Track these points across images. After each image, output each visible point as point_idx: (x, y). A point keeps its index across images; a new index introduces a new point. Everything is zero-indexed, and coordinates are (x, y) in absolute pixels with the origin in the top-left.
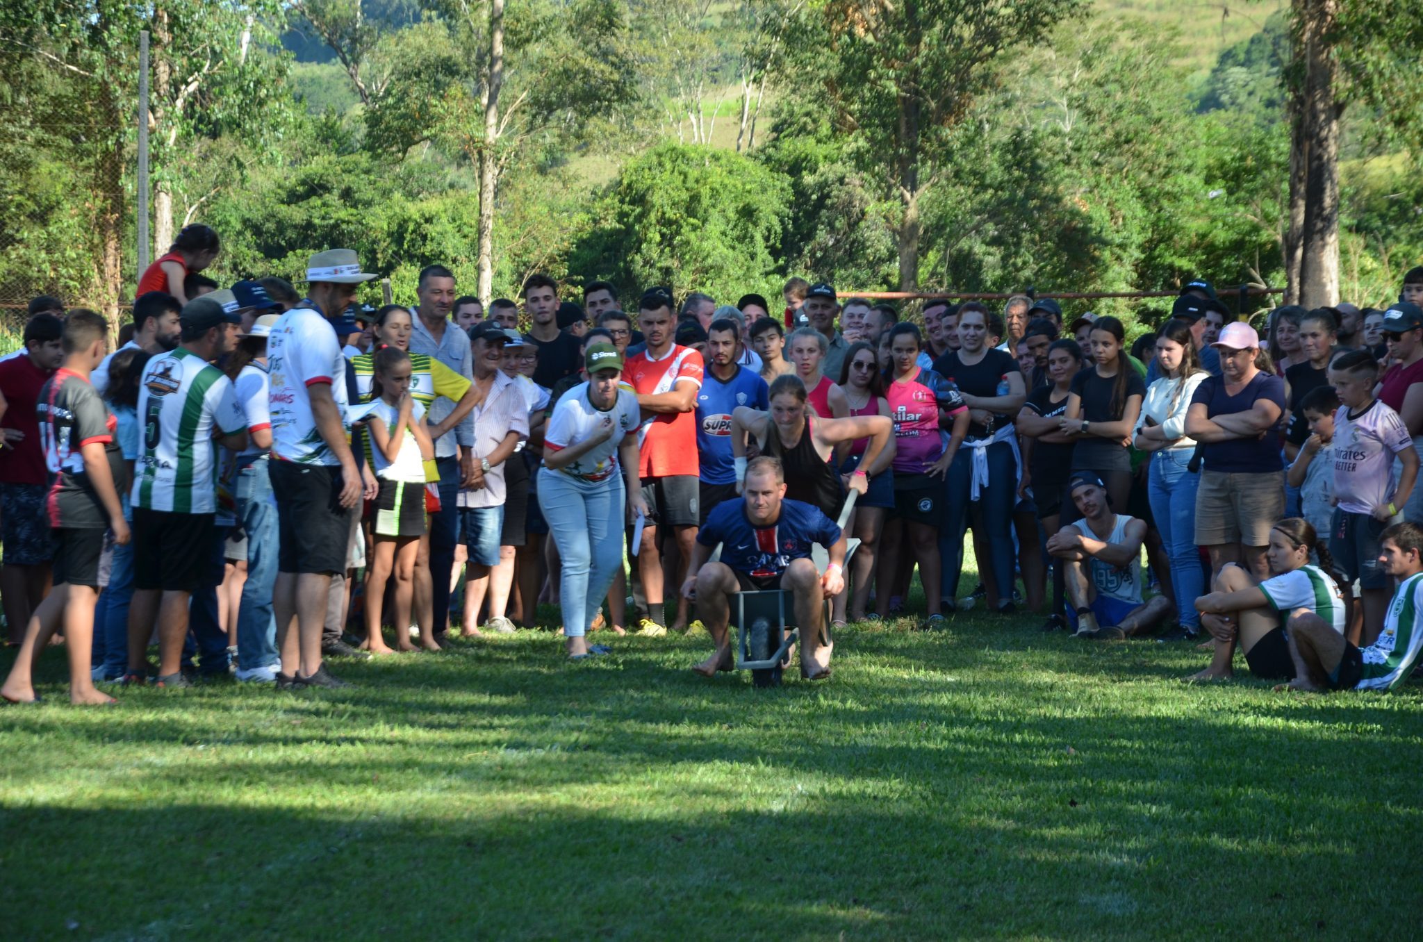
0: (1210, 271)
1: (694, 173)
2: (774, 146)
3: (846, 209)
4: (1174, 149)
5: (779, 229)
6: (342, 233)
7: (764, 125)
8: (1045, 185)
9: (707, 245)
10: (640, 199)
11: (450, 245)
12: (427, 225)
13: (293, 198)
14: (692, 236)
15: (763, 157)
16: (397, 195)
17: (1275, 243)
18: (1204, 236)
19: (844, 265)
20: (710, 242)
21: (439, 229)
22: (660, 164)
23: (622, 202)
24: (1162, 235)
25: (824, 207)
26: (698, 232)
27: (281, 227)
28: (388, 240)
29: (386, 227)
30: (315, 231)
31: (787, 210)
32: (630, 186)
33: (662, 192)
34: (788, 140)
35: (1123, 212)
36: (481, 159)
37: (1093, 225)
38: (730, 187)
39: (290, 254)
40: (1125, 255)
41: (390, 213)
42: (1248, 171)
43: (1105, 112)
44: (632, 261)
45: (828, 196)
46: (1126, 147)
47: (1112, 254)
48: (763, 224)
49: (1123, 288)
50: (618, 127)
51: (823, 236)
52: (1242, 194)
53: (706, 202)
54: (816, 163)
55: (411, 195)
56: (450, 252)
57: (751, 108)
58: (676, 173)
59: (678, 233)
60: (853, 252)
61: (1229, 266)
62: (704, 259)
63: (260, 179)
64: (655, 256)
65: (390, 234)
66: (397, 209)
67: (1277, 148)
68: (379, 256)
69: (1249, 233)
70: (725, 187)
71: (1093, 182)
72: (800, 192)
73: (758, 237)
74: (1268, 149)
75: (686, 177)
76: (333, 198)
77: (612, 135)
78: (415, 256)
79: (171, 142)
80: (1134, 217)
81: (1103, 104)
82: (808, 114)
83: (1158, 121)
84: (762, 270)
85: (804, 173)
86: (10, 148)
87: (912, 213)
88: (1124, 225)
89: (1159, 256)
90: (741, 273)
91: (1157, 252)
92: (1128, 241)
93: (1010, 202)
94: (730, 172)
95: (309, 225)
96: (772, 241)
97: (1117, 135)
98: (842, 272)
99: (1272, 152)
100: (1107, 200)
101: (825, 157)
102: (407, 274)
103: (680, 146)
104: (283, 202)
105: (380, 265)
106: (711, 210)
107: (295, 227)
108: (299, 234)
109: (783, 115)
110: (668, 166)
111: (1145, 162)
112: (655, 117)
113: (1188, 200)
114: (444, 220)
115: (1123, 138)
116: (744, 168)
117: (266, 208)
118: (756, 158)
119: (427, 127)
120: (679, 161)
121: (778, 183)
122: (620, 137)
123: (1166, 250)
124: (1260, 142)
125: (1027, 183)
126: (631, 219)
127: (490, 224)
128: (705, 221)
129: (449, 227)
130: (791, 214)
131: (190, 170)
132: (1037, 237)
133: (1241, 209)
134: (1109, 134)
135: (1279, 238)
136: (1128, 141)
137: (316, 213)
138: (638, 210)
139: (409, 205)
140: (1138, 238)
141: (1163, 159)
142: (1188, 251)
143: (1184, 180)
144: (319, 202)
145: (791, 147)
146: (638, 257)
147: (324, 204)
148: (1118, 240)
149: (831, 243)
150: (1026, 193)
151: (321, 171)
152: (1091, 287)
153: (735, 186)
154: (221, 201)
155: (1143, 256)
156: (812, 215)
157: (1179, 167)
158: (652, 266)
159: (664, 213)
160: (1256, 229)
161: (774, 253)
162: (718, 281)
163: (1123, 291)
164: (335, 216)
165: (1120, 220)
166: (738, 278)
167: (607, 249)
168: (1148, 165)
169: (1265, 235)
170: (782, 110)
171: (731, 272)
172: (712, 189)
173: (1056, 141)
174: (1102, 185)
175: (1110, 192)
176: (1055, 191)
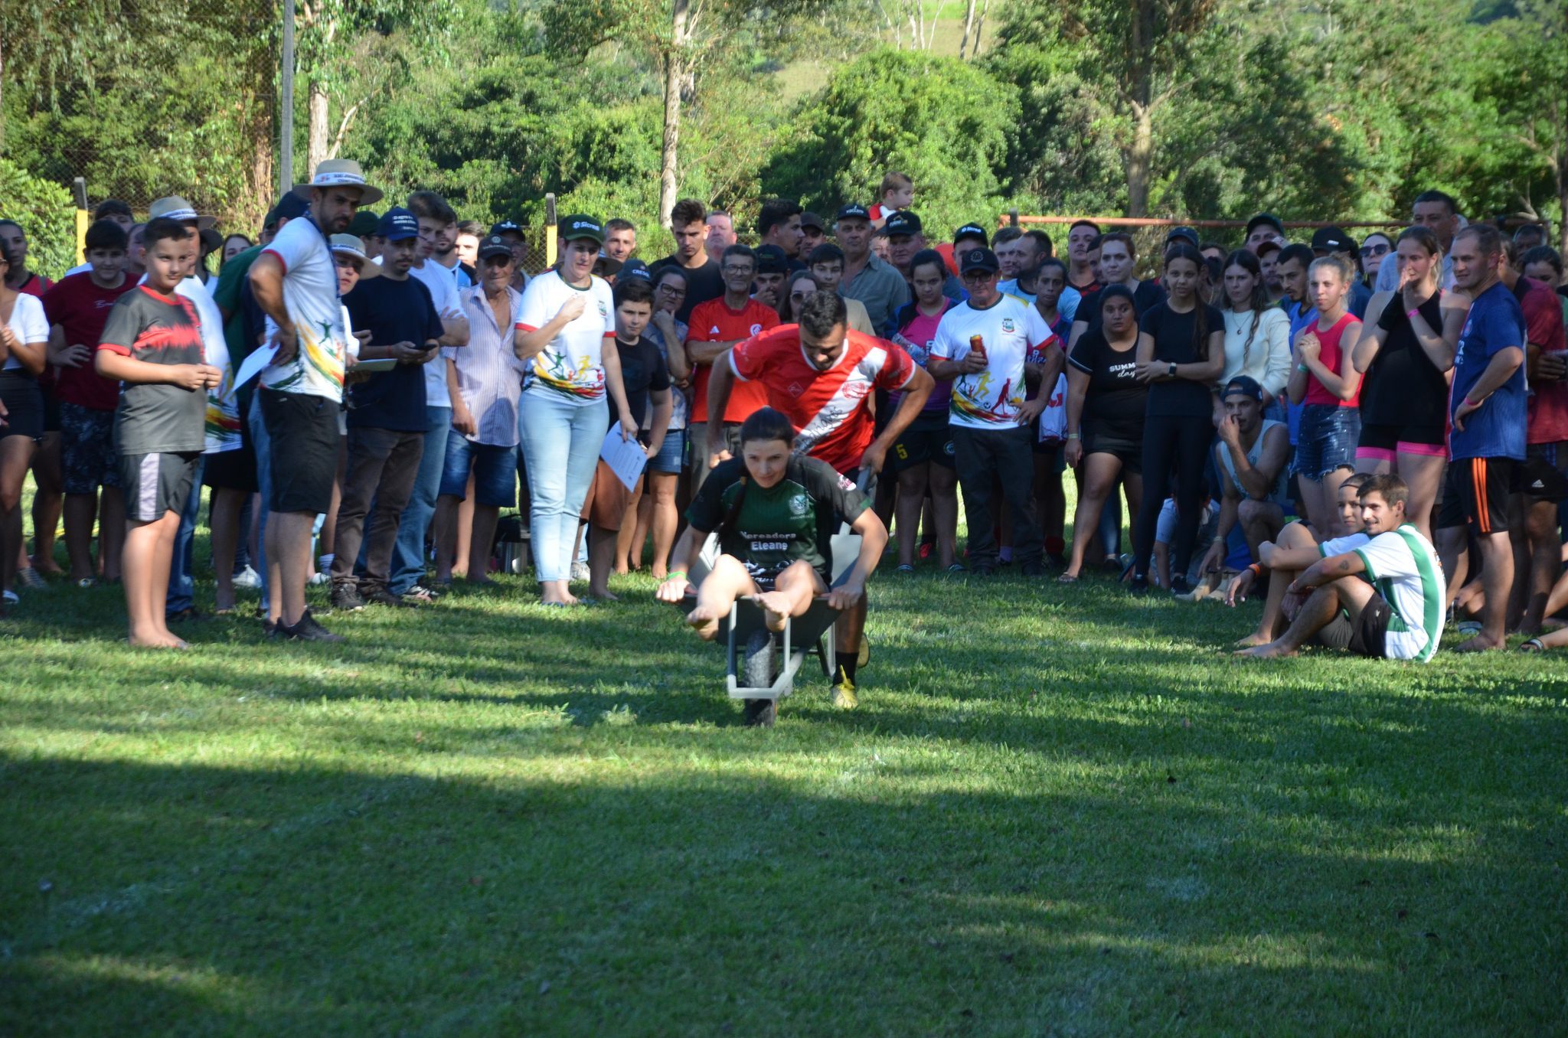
0: (1476, 199)
1: (911, 82)
2: (1002, 53)
3: (1080, 124)
4: (1441, 62)
5: (1004, 146)
6: (524, 143)
7: (992, 29)
8: (1293, 100)
9: (923, 163)
10: (851, 111)
11: (640, 158)
12: (616, 136)
13: (471, 103)
14: (908, 153)
15: (989, 66)
16: (583, 102)
17: (1549, 168)
18: (1470, 160)
19: (1075, 187)
20: (928, 159)
21: (628, 139)
22: (874, 71)
23: (831, 112)
24: (1425, 157)
25: (1055, 122)
26: (915, 148)
27: (457, 134)
28: (573, 151)
29: (570, 137)
30: (494, 139)
31: (1014, 125)
32: (840, 95)
33: (874, 103)
34: (1017, 47)
35: (1380, 131)
36: (668, 63)
37: (1347, 146)
38: (951, 98)
39: (466, 164)
40: (1381, 180)
41: (576, 121)
42: (1522, 87)
43: (1364, 20)
44: (840, 179)
45: (1059, 110)
46: (1386, 59)
47: (1367, 178)
48: (987, 141)
49: (1378, 216)
50: (828, 30)
51: (1053, 155)
52: (1515, 113)
53: (923, 114)
54: (1048, 73)
55: (598, 101)
56: (640, 166)
57: (976, 9)
58: (891, 82)
59: (892, 148)
60: (1086, 172)
61: (1498, 194)
62: (921, 177)
63: (435, 80)
64: (866, 173)
65: (575, 145)
66: (584, 117)
67: (1555, 62)
68: (563, 168)
69: (1522, 157)
70: (945, 98)
71: (1348, 96)
72: (1029, 106)
73: (981, 155)
74: (1546, 62)
75: (901, 85)
76: (514, 104)
77: (821, 38)
78: (603, 169)
79: (329, 37)
80: (1392, 137)
81: (1361, 10)
82: (1040, 18)
83: (1423, 30)
84: (984, 191)
85: (1034, 83)
86: (164, 42)
87: (1144, 129)
88: (1382, 146)
89: (1421, 181)
90: (960, 193)
91: (1417, 177)
92: (1385, 165)
93: (1254, 119)
94: (952, 81)
95: (487, 133)
96: (996, 159)
97: (1377, 45)
98: (1075, 196)
99: (1550, 66)
100: (1363, 118)
101: (1058, 66)
102: (592, 189)
103: (897, 51)
104: (459, 107)
105: (563, 179)
106: (929, 124)
107: (472, 135)
108: (475, 144)
109: (1013, 19)
110: (883, 73)
111: (1408, 75)
112: (869, 19)
113: (1453, 119)
114: (635, 129)
115: (1383, 49)
116: (967, 78)
117: (441, 113)
118: (981, 66)
119: (611, 25)
120: (895, 68)
121: (1004, 95)
122: (831, 41)
123: (1429, 175)
124: (1538, 55)
125: (1272, 98)
126: (840, 132)
127: (676, 136)
128: (922, 136)
129: (641, 139)
130: (1018, 129)
131: (349, 69)
132: (1283, 158)
133: (1513, 130)
134: (1367, 45)
135: (1552, 162)
136: (1388, 53)
137: (495, 120)
138: (848, 122)
139: (596, 112)
140: (1396, 162)
141: (1427, 73)
142: (1453, 178)
143: (1451, 97)
144: (498, 108)
145: (1022, 54)
146: (847, 175)
147: (505, 110)
148: (1373, 164)
149: (1062, 162)
150: (1271, 109)
151: (501, 73)
152: (1343, 215)
153: (956, 97)
154: (392, 105)
155: (1401, 182)
156: (1042, 131)
157: (1445, 82)
158: (861, 185)
159: (876, 127)
160: (1529, 153)
161: (999, 172)
162: (935, 203)
163: (1378, 220)
164: (515, 123)
165: (1377, 142)
166: (958, 200)
167: (813, 165)
168: (1412, 81)
169: (1538, 160)
170: (1011, 13)
171: (950, 192)
172: (931, 100)
173: (1308, 53)
174: (1359, 100)
175: (1367, 109)
176: (1304, 108)
